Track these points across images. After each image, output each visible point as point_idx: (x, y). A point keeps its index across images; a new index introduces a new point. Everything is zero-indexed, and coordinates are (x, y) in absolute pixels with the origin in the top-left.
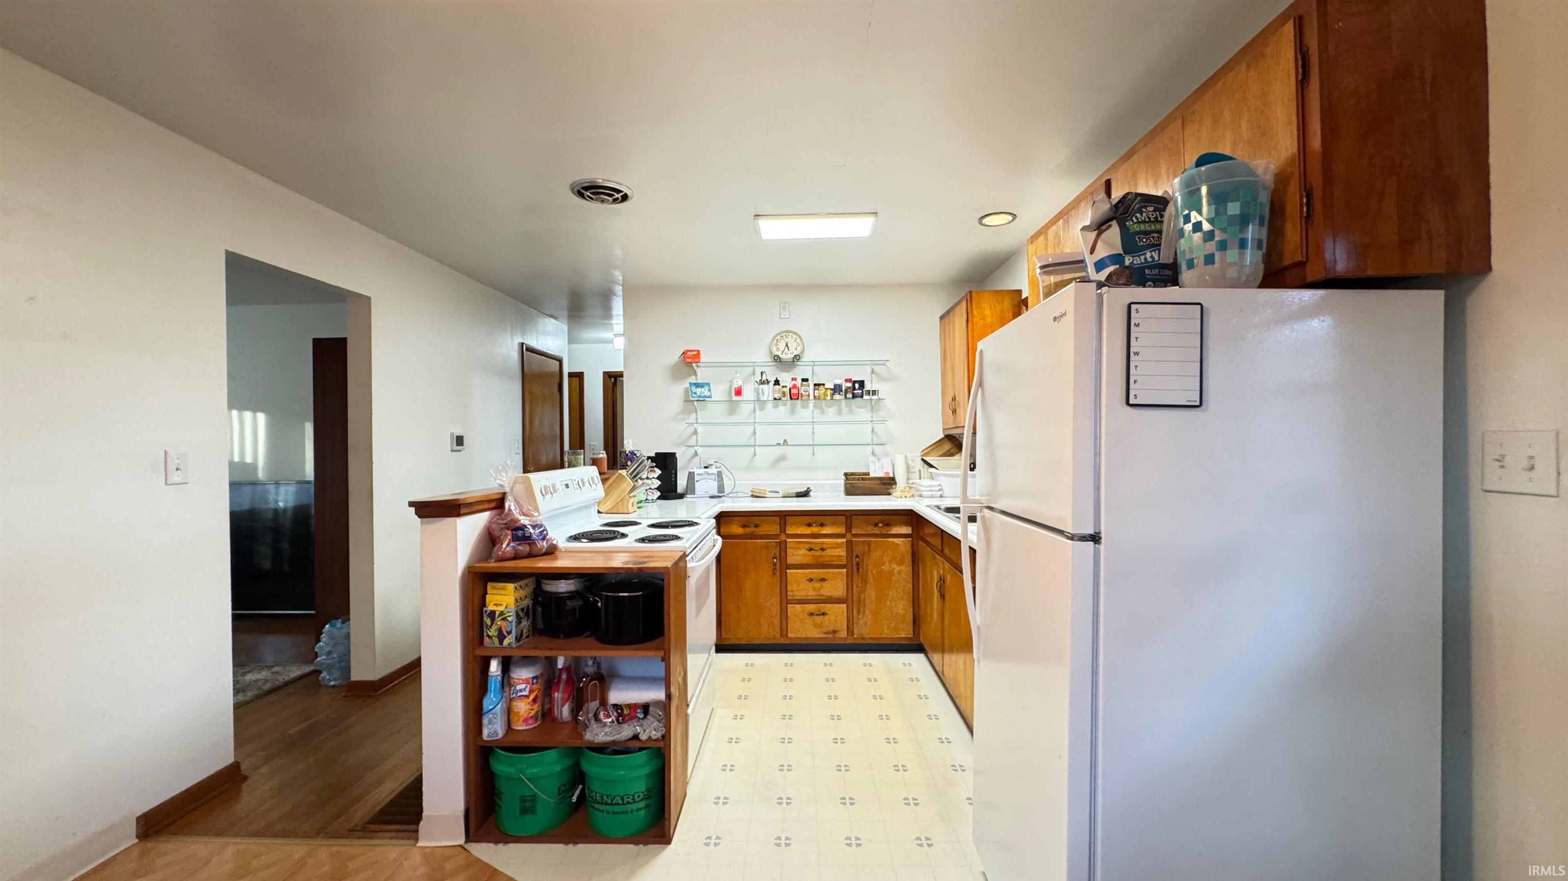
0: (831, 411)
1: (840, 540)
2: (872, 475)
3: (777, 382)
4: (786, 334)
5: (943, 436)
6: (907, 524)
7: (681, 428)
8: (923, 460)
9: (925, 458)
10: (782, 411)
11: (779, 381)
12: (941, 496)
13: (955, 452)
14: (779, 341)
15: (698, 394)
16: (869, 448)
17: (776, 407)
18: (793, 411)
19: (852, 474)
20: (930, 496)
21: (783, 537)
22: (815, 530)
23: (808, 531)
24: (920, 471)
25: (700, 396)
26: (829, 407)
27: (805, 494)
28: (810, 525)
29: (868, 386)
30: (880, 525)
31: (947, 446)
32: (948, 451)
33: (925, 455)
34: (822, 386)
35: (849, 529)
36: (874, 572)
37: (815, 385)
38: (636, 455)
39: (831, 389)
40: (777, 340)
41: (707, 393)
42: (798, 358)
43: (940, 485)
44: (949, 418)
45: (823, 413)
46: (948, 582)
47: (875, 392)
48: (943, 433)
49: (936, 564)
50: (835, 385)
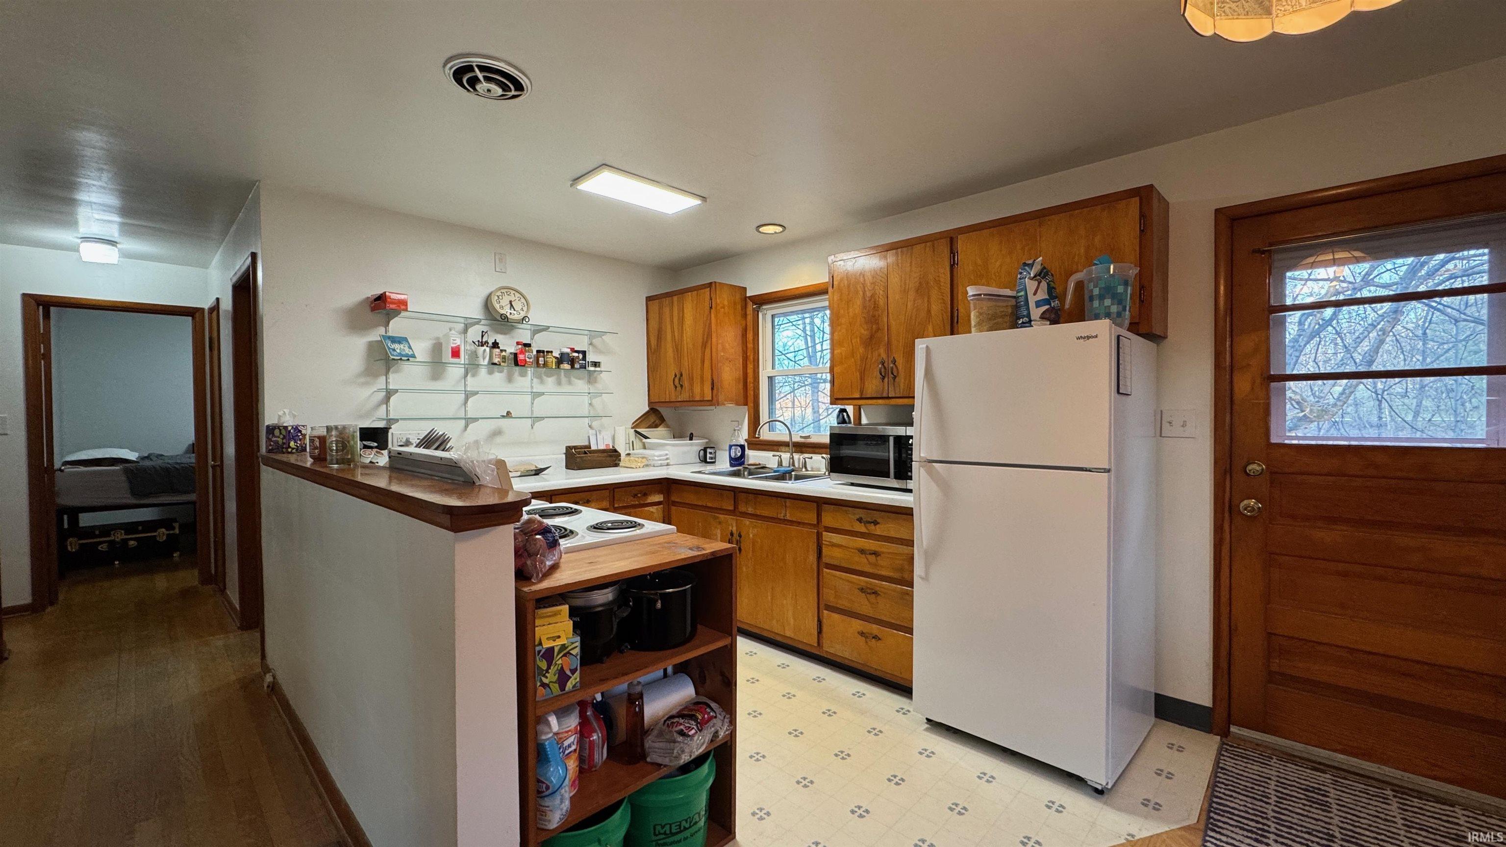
0: (550, 381)
2: (594, 447)
3: (495, 345)
4: (507, 290)
5: (647, 409)
6: (659, 492)
8: (636, 432)
9: (638, 430)
10: (498, 377)
11: (498, 344)
12: (668, 465)
13: (659, 423)
14: (501, 297)
15: (398, 351)
16: (586, 420)
17: (490, 373)
18: (510, 379)
19: (575, 447)
20: (660, 465)
24: (636, 442)
25: (400, 354)
26: (548, 376)
29: (590, 358)
30: (639, 495)
31: (653, 419)
32: (653, 423)
33: (636, 426)
34: (550, 354)
37: (538, 352)
38: (300, 431)
39: (556, 358)
40: (498, 297)
41: (407, 351)
42: (527, 320)
43: (667, 455)
44: (667, 392)
45: (542, 382)
46: (751, 536)
47: (596, 364)
48: (649, 406)
49: (720, 523)
50: (562, 354)
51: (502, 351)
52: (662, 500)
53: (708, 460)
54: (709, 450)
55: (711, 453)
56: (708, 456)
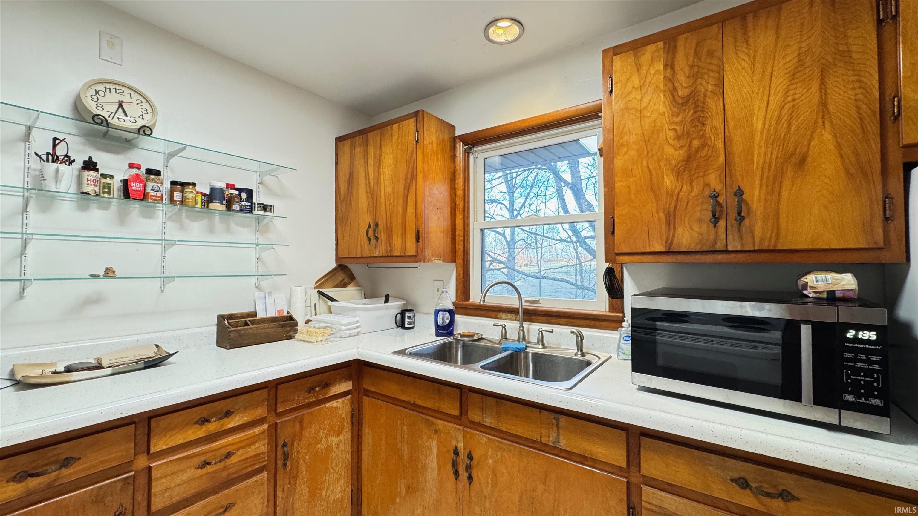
1: (257, 430)
2: (260, 315)
3: (90, 165)
4: (118, 87)
5: (334, 265)
6: (348, 378)
8: (320, 293)
9: (322, 290)
10: (98, 218)
11: (96, 164)
12: (358, 334)
13: (347, 282)
14: (102, 93)
16: (253, 280)
17: (83, 208)
19: (230, 317)
20: (348, 335)
21: (142, 462)
22: (213, 427)
23: (200, 432)
24: (315, 305)
27: (159, 360)
28: (205, 421)
29: (258, 199)
30: (317, 389)
31: (341, 276)
32: (341, 281)
33: (320, 286)
34: (191, 187)
35: (273, 407)
36: (307, 458)
37: (173, 183)
39: (203, 195)
40: (97, 92)
42: (144, 132)
43: (357, 322)
44: (359, 246)
45: (182, 228)
46: (490, 461)
47: (265, 208)
48: (336, 263)
49: (436, 431)
50: (212, 189)
51: (104, 176)
52: (350, 388)
53: (406, 326)
54: (407, 314)
55: (409, 317)
56: (407, 320)
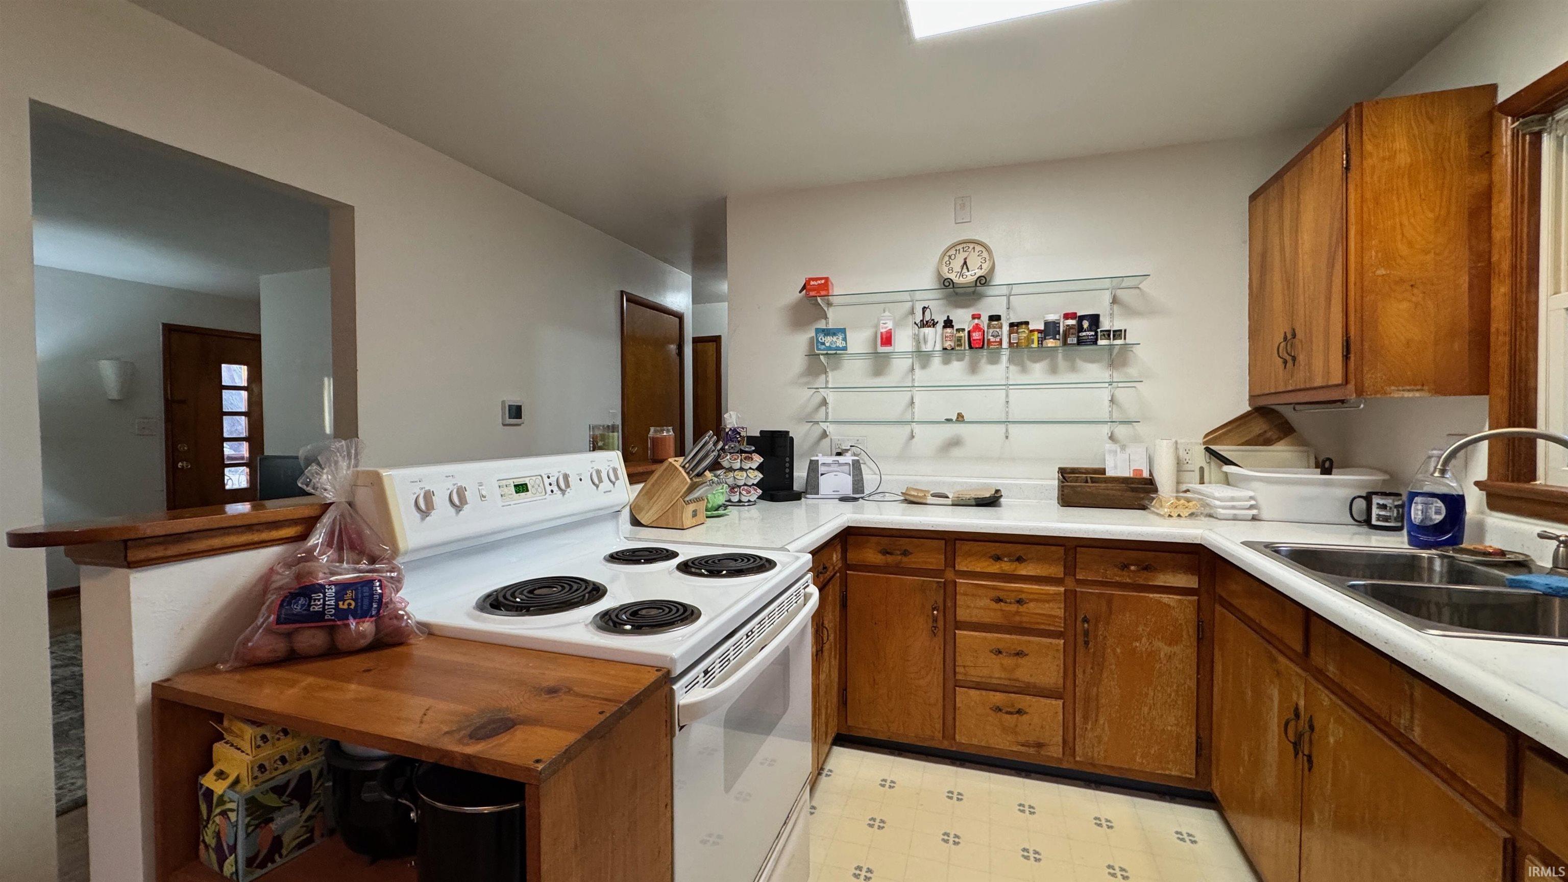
0: (1038, 371)
1: (1052, 589)
2: (1110, 473)
3: (948, 324)
4: (965, 245)
5: (1246, 408)
6: (1189, 569)
7: (804, 396)
8: (1208, 450)
9: (1212, 447)
10: (956, 370)
11: (952, 321)
12: (1254, 518)
13: (1275, 437)
14: (953, 257)
15: (827, 345)
16: (1105, 430)
17: (946, 362)
18: (974, 369)
19: (1074, 471)
20: (1231, 517)
21: (950, 575)
22: (1006, 567)
23: (995, 568)
24: (1202, 469)
25: (830, 348)
26: (1035, 361)
27: (991, 502)
28: (998, 558)
29: (1105, 324)
30: (1132, 568)
31: (1259, 427)
32: (1260, 435)
33: (1215, 441)
34: (1024, 326)
35: (1070, 569)
36: (1118, 650)
37: (1012, 325)
38: (739, 434)
39: (1039, 331)
40: (950, 257)
41: (840, 343)
42: (983, 282)
43: (1251, 498)
44: (1273, 375)
45: (1024, 370)
46: (1332, 740)
47: (1118, 334)
48: (1250, 405)
49: (1279, 674)
50: (1047, 324)
51: (958, 330)
53: (1374, 522)
54: (1376, 500)
55: (1383, 507)
56: (1375, 511)
